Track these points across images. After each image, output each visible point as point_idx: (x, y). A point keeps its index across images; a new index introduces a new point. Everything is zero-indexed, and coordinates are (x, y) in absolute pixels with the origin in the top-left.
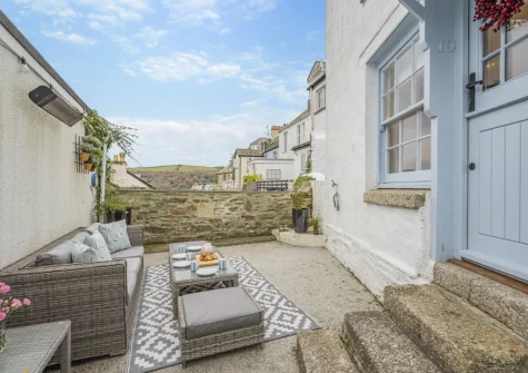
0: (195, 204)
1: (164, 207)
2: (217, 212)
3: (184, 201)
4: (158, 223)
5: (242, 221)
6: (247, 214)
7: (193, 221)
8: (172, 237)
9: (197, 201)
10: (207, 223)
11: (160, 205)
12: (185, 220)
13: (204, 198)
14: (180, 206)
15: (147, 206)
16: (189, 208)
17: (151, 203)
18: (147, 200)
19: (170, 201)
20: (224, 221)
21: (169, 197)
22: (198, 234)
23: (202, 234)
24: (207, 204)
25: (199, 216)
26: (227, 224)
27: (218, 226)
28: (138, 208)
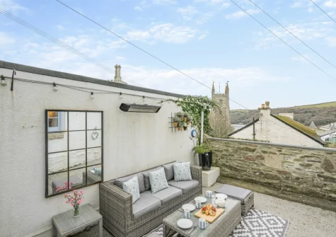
0: (263, 155)
1: (238, 153)
2: (285, 165)
3: (254, 150)
4: (234, 164)
5: (319, 181)
6: (326, 174)
7: (261, 168)
8: (245, 177)
9: (265, 152)
10: (274, 173)
11: (236, 151)
12: (255, 166)
13: (271, 150)
14: (250, 154)
15: (227, 151)
16: (258, 157)
17: (230, 149)
18: (227, 146)
19: (243, 149)
20: (295, 175)
21: (242, 146)
22: (266, 181)
23: (270, 181)
24: (274, 156)
25: (267, 165)
26: (298, 179)
27: (287, 178)
28: (222, 151)
